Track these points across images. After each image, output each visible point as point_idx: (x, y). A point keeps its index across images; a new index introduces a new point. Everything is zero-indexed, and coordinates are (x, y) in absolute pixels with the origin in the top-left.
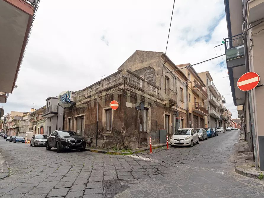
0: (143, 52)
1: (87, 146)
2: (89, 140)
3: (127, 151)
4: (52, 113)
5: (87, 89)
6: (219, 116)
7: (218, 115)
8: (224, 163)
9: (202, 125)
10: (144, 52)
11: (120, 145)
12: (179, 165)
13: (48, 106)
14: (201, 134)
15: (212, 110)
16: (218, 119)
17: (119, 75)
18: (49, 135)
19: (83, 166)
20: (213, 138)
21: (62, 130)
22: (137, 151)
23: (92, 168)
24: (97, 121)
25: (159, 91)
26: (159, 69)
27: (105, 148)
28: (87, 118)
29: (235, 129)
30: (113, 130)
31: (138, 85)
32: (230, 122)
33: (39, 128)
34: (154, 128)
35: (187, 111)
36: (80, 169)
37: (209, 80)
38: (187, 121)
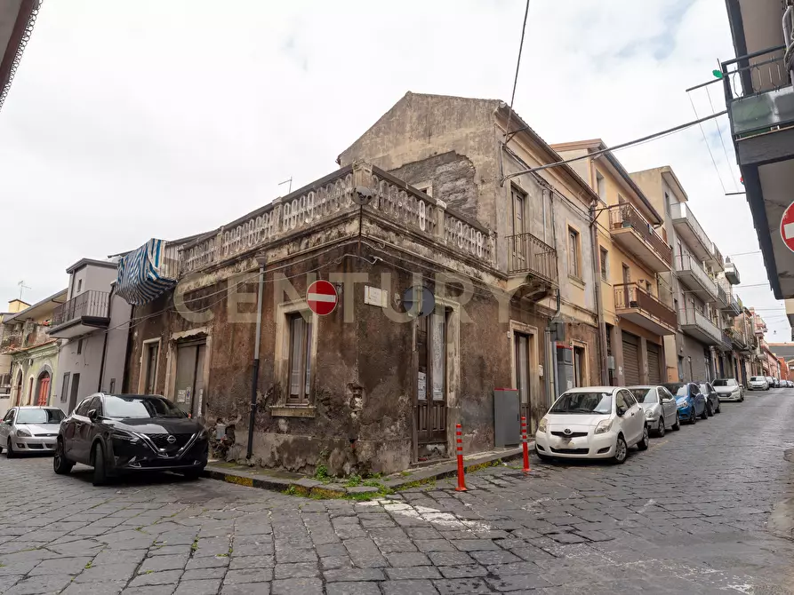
0: (430, 99)
1: (214, 457)
2: (220, 432)
3: (368, 481)
4: (87, 320)
5: (221, 233)
6: (717, 335)
7: (714, 330)
8: (753, 539)
9: (655, 371)
10: (434, 100)
11: (341, 459)
12: (573, 547)
13: (75, 295)
14: (653, 409)
15: (690, 313)
16: (715, 344)
17: (343, 186)
18: (70, 412)
19: (193, 550)
20: (701, 424)
21: (120, 393)
22: (407, 480)
23: (225, 561)
24: (256, 357)
25: (491, 241)
26: (486, 159)
27: (281, 468)
28: (219, 345)
29: (783, 382)
30: (316, 395)
31: (411, 223)
32: (760, 356)
33: (32, 379)
34: (474, 385)
35: (595, 317)
36: (176, 566)
37: (672, 200)
38: (600, 355)
